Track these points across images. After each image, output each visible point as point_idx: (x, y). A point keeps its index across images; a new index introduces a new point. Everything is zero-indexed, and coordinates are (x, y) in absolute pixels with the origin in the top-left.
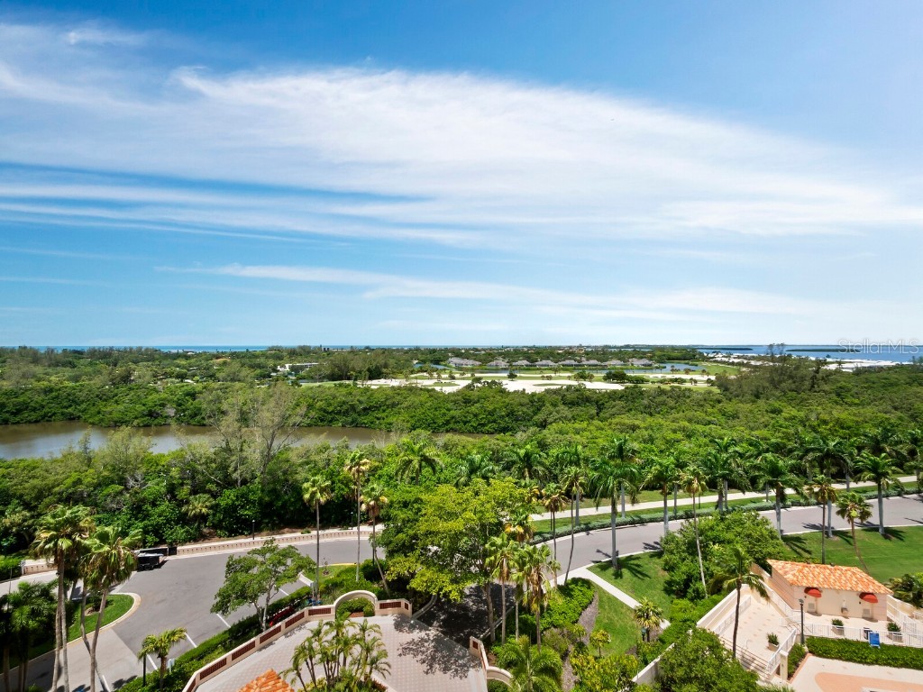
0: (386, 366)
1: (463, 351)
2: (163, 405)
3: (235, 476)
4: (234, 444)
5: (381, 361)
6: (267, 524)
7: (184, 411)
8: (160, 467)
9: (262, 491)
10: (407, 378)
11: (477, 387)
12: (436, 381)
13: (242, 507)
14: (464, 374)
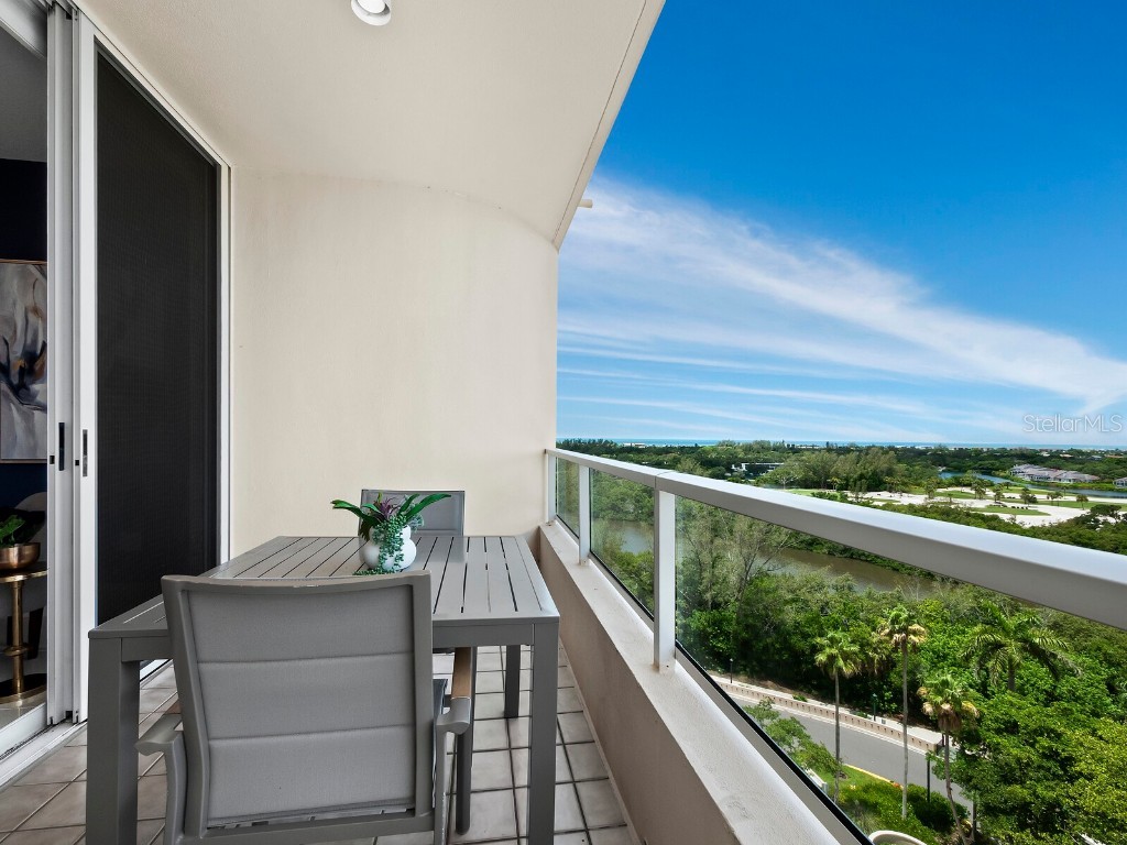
0: (890, 472)
1: (1045, 454)
2: (623, 500)
3: (708, 596)
4: (706, 558)
5: (883, 464)
6: (745, 667)
7: (642, 508)
8: (630, 567)
9: (738, 623)
10: (930, 492)
11: (1105, 522)
12: (992, 502)
13: (715, 636)
14: (1058, 495)
